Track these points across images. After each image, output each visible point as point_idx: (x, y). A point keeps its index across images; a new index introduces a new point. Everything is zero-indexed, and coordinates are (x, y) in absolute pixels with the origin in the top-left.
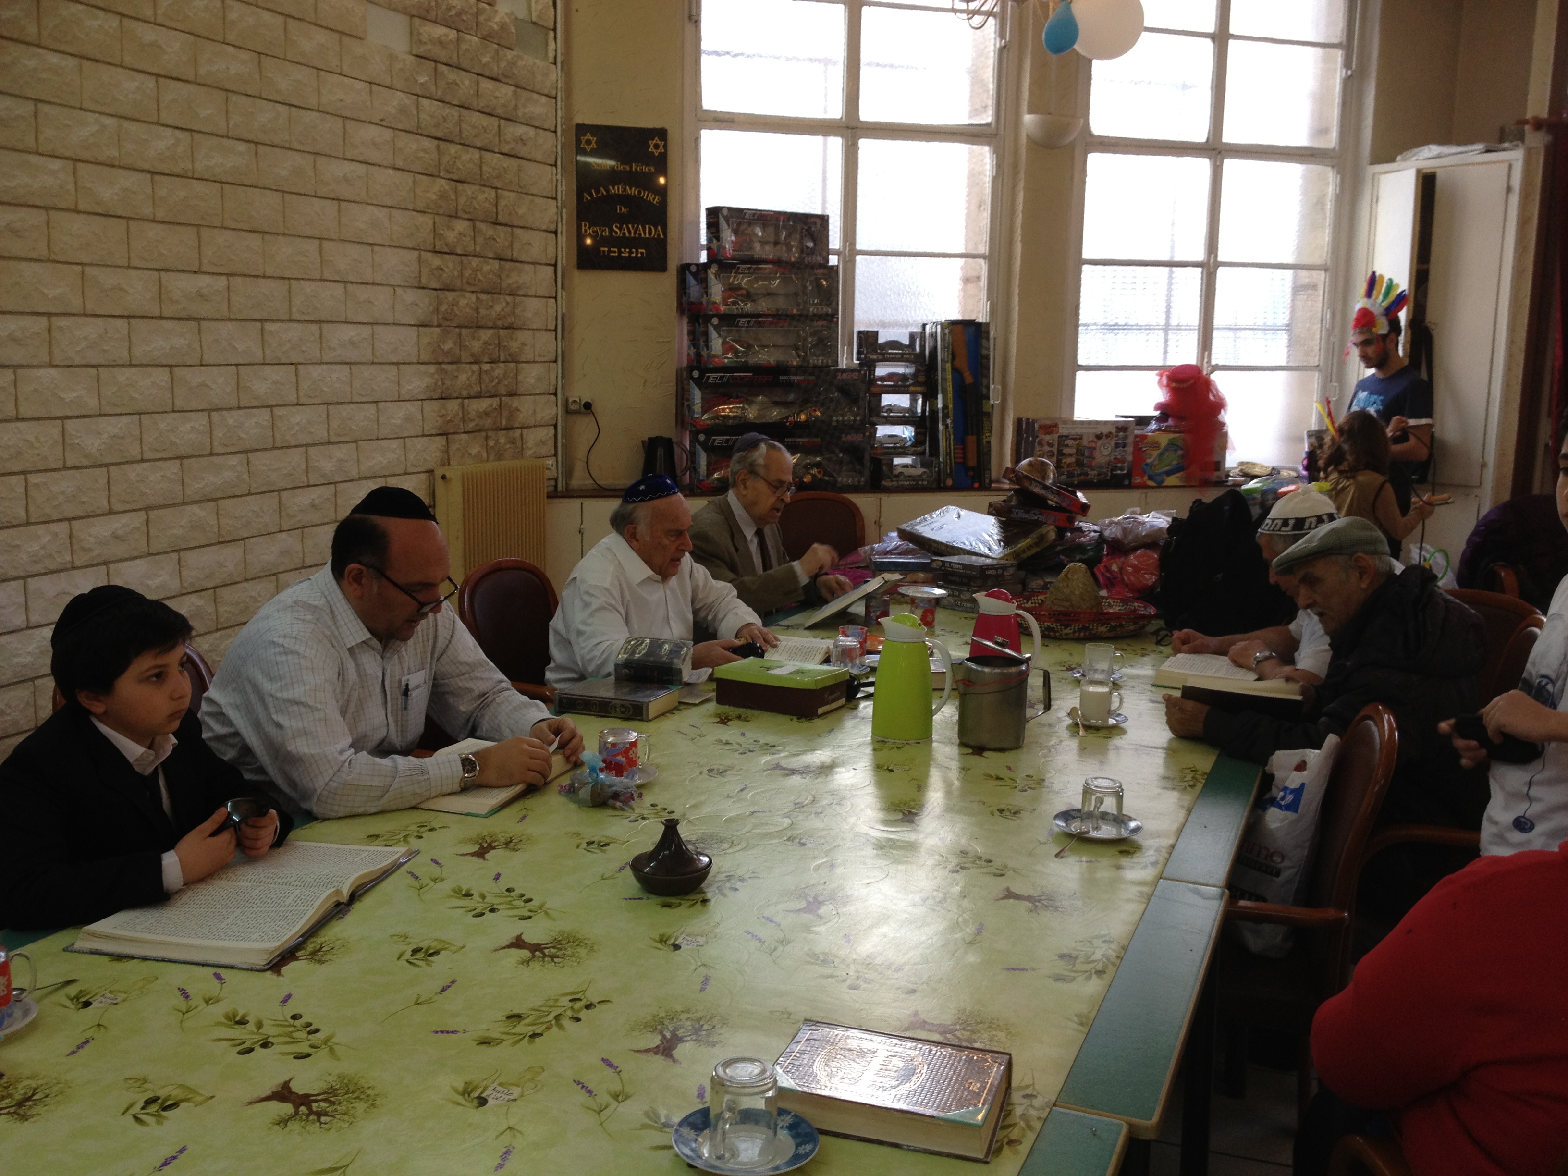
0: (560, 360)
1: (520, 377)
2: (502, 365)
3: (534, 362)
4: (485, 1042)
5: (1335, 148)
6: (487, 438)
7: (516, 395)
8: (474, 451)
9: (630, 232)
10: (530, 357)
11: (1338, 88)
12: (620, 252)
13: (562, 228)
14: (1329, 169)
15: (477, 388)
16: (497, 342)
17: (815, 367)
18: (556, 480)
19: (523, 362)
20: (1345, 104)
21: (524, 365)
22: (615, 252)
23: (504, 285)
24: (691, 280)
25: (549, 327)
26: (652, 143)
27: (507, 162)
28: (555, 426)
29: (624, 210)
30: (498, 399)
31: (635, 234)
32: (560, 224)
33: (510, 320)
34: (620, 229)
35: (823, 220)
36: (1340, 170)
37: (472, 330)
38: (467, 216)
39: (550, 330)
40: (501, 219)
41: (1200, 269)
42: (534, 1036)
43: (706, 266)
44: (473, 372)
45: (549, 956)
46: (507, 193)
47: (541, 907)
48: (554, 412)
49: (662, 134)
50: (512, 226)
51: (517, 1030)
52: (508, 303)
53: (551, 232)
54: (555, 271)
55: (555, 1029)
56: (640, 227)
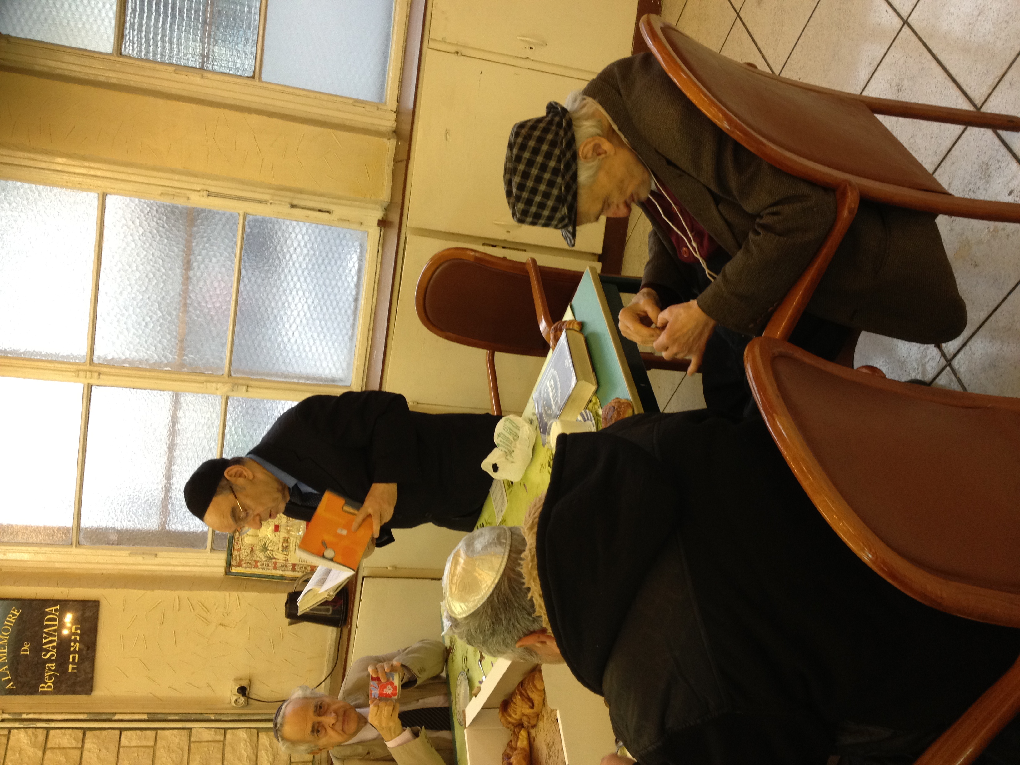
0: (190, 725)
12: (75, 652)
13: (44, 719)
22: (74, 658)
25: (152, 742)
28: (259, 731)
29: (26, 647)
32: (39, 724)
34: (48, 651)
39: (156, 740)
48: (244, 734)
53: (47, 739)
56: (45, 630)
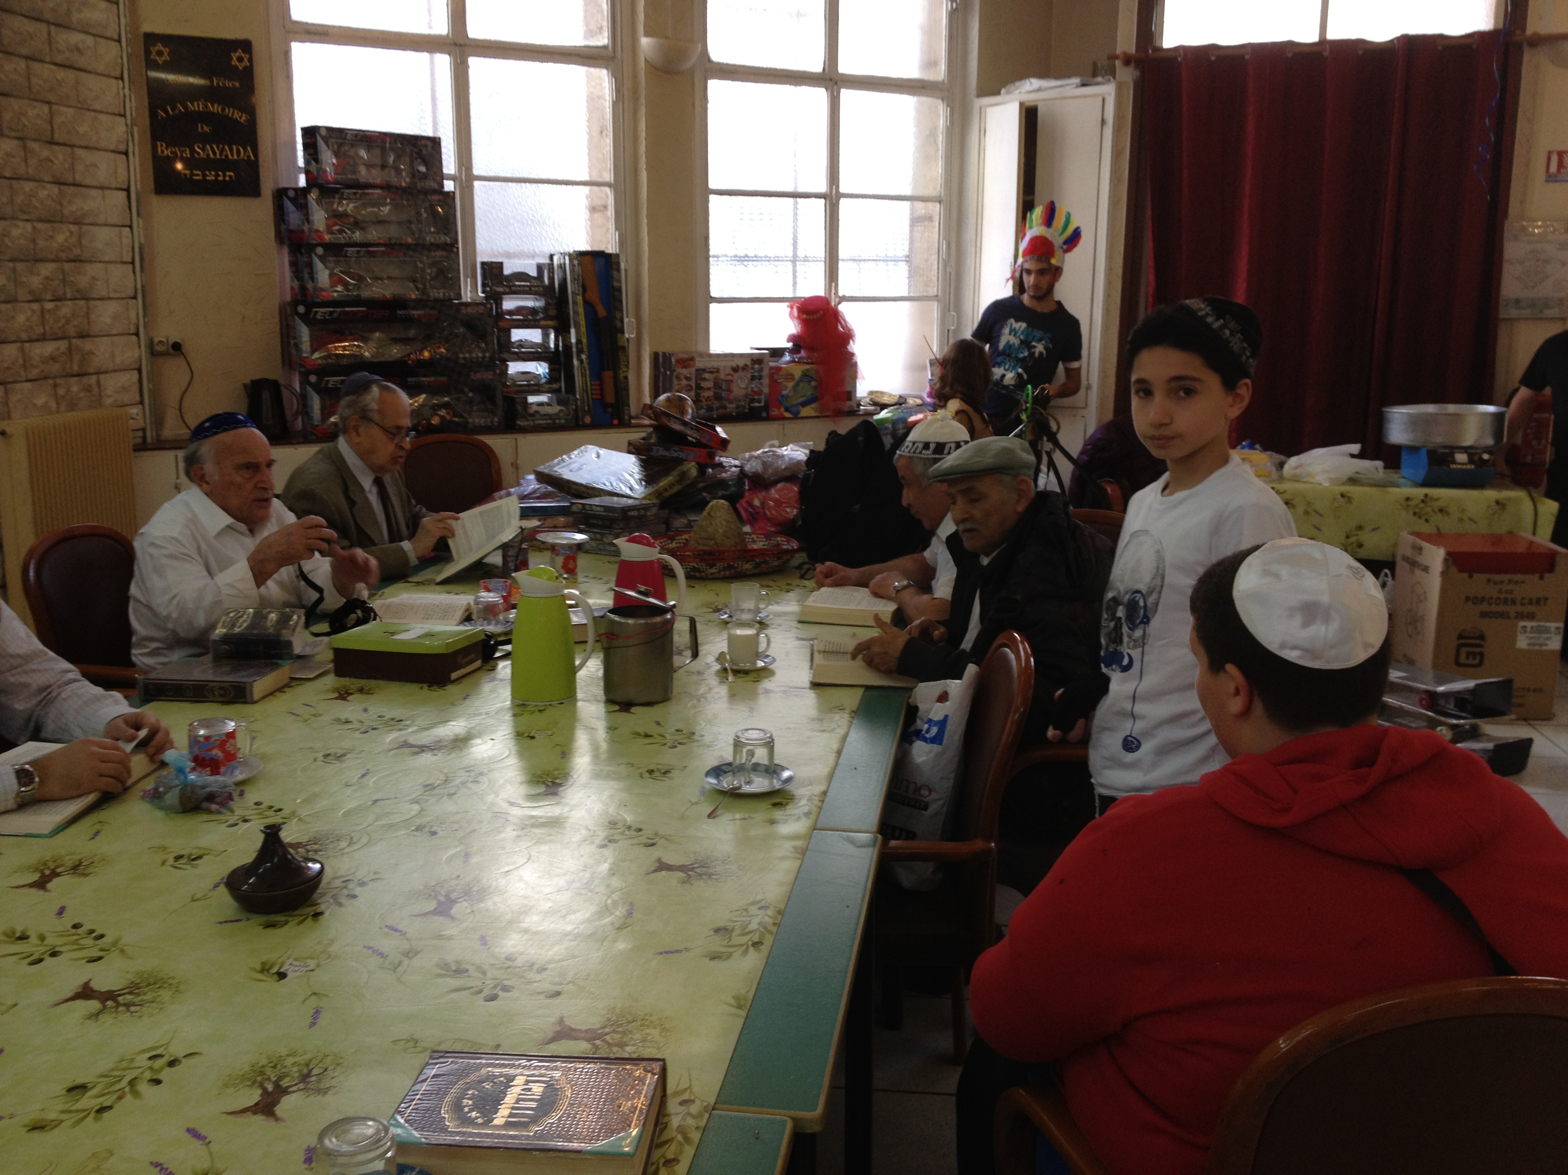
0: (140, 296)
1: (93, 317)
2: (69, 303)
3: (110, 299)
4: (38, 1127)
5: (943, 81)
6: (55, 386)
7: (89, 336)
8: (40, 401)
9: (214, 153)
10: (104, 293)
11: (944, 21)
12: (204, 175)
13: (135, 149)
14: (939, 102)
15: (40, 330)
16: (61, 277)
17: (436, 300)
18: (144, 430)
19: (95, 299)
20: (951, 37)
21: (99, 303)
22: (198, 175)
23: (66, 212)
24: (289, 206)
25: (125, 259)
26: (234, 56)
27: (61, 74)
28: (139, 370)
29: (206, 129)
30: (66, 342)
31: (221, 155)
32: (130, 144)
33: (76, 252)
34: (203, 150)
35: (435, 142)
36: (950, 104)
37: (29, 264)
38: (13, 134)
39: (126, 263)
40: (57, 137)
41: (823, 201)
42: (102, 1110)
43: (305, 191)
44: (33, 311)
45: (124, 1005)
46: (63, 109)
47: (115, 944)
48: (137, 354)
49: (246, 46)
50: (72, 146)
51: (80, 1105)
52: (71, 233)
53: (121, 153)
54: (129, 197)
55: (129, 1097)
56: (227, 147)
